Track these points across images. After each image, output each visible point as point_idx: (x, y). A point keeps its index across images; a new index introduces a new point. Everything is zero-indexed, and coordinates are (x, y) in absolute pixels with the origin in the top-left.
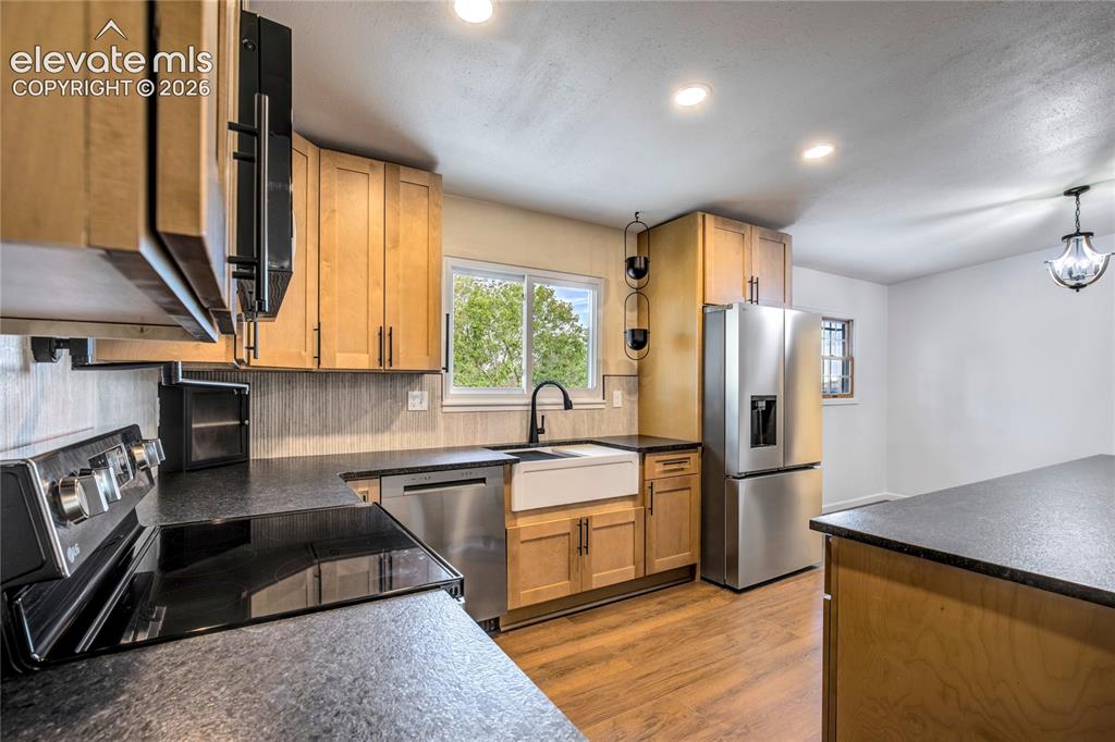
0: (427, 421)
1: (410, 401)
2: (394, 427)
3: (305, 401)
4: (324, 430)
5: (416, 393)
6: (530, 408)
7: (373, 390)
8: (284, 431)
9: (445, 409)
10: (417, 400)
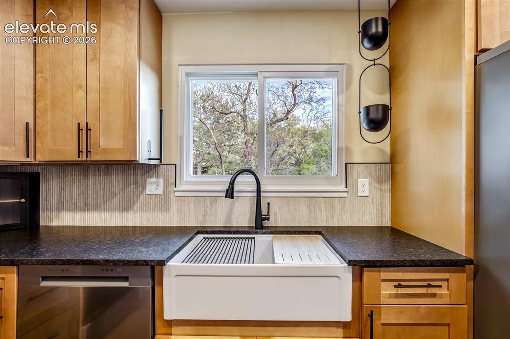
0: (163, 203)
1: (148, 187)
2: (136, 207)
3: (74, 186)
4: (85, 207)
5: (154, 180)
6: (255, 195)
7: (120, 178)
8: (60, 207)
9: (177, 194)
10: (154, 186)
